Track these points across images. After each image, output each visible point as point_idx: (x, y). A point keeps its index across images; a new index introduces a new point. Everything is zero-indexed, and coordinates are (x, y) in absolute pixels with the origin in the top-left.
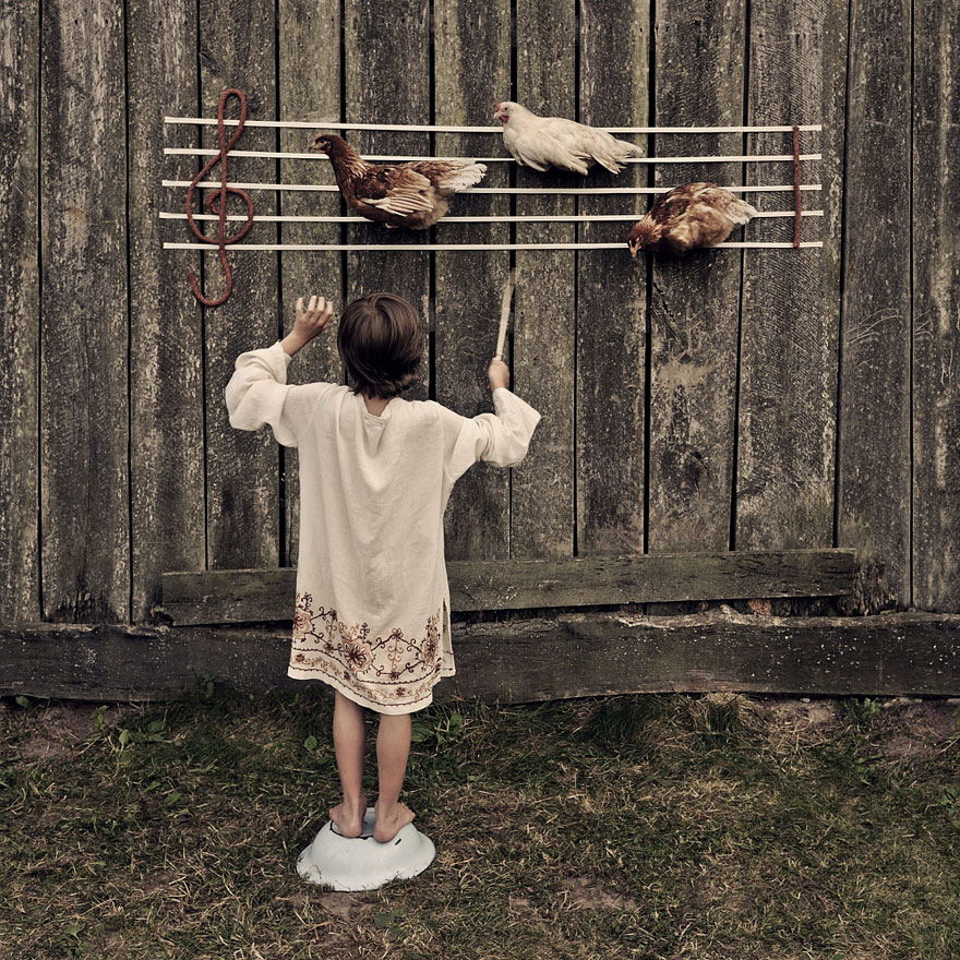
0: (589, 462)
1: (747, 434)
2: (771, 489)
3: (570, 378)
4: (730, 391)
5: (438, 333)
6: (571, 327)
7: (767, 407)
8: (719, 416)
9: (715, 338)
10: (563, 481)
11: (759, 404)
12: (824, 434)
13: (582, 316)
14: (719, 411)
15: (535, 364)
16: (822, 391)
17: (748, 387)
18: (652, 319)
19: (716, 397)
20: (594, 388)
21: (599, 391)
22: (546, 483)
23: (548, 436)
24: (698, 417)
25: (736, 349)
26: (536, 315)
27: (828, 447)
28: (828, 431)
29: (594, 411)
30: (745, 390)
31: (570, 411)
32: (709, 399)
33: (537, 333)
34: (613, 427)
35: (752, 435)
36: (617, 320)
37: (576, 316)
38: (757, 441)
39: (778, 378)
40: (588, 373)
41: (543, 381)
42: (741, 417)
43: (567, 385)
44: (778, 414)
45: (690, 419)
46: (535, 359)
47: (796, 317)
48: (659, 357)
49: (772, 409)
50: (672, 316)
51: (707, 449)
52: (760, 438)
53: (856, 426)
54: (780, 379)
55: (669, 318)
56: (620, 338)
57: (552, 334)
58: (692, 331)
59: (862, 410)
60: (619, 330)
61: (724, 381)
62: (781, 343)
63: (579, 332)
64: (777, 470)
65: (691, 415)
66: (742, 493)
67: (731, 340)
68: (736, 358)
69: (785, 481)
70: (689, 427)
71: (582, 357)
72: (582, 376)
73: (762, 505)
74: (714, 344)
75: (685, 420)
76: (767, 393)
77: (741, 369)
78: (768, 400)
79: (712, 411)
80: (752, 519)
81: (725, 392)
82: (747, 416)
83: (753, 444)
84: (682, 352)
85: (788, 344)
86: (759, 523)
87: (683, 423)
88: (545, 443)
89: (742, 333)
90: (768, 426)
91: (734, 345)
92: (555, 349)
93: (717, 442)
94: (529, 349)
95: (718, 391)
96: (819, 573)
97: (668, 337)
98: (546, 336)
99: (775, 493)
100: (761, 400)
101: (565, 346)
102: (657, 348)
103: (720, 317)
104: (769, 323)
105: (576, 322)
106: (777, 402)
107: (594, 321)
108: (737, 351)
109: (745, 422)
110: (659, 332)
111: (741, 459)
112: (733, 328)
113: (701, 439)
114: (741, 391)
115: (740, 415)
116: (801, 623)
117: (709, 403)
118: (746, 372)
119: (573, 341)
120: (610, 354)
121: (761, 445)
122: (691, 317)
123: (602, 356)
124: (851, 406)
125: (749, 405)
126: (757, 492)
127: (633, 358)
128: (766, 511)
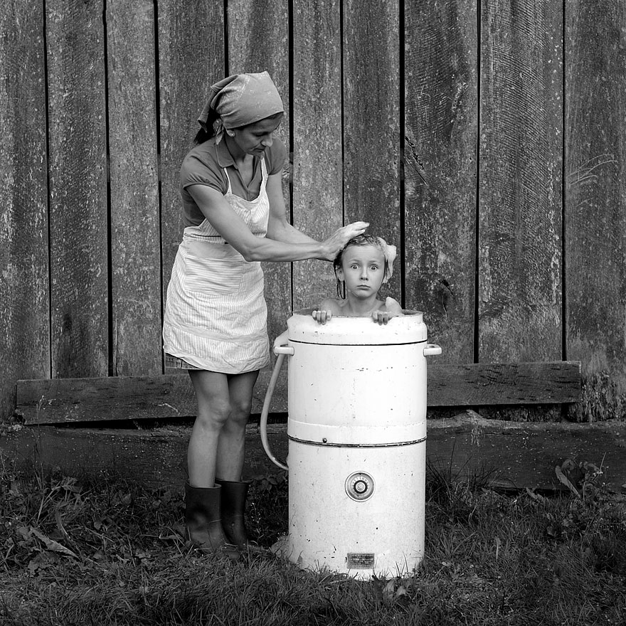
1: (486, 265)
2: (508, 312)
3: (340, 218)
4: (471, 227)
6: (340, 175)
7: (503, 241)
8: (462, 249)
9: (457, 183)
11: (497, 238)
12: (552, 264)
13: (348, 166)
14: (462, 245)
15: (310, 207)
16: (549, 227)
17: (486, 224)
18: (405, 168)
19: (460, 233)
24: (445, 250)
25: (475, 190)
26: (311, 166)
27: (556, 275)
28: (555, 261)
30: (483, 226)
32: (453, 235)
33: (311, 182)
35: (491, 265)
36: (377, 170)
37: (343, 166)
38: (495, 270)
39: (511, 216)
40: (353, 214)
41: (317, 220)
42: (481, 250)
43: (336, 224)
44: (512, 247)
45: (438, 252)
46: (310, 203)
47: (525, 164)
48: (411, 199)
49: (507, 243)
50: (421, 165)
51: (453, 277)
52: (498, 267)
53: (579, 257)
54: (513, 217)
55: (419, 166)
56: (380, 184)
57: (324, 181)
58: (438, 177)
59: (584, 242)
60: (378, 177)
61: (465, 219)
62: (513, 185)
63: (345, 180)
64: (512, 295)
65: (439, 248)
66: (483, 315)
67: (471, 184)
68: (475, 199)
69: (520, 305)
70: (437, 259)
71: (349, 201)
72: (349, 216)
73: (501, 326)
74: (457, 187)
75: (434, 253)
76: (503, 229)
77: (480, 209)
78: (503, 235)
79: (456, 244)
80: (492, 338)
81: (467, 228)
82: (486, 249)
83: (492, 273)
84: (430, 195)
85: (519, 186)
86: (499, 341)
87: (432, 256)
88: (319, 273)
89: (480, 178)
90: (504, 258)
91: (473, 189)
92: (326, 195)
93: (461, 271)
94: (305, 195)
95: (461, 228)
96: (550, 383)
97: (418, 183)
98: (319, 184)
99: (512, 315)
100: (497, 235)
101: (334, 191)
102: (409, 192)
103: (461, 165)
104: (502, 169)
105: (343, 171)
106: (511, 236)
107: (357, 170)
108: (476, 193)
109: (484, 254)
110: (411, 178)
111: (481, 285)
112: (472, 174)
113: (448, 268)
114: (480, 227)
115: (480, 248)
116: (536, 427)
117: (454, 238)
118: (484, 211)
119: (341, 188)
120: (371, 198)
121: (499, 274)
122: (437, 165)
123: (365, 199)
124: (574, 239)
125: (487, 239)
126: (496, 314)
127: (390, 200)
128: (505, 331)
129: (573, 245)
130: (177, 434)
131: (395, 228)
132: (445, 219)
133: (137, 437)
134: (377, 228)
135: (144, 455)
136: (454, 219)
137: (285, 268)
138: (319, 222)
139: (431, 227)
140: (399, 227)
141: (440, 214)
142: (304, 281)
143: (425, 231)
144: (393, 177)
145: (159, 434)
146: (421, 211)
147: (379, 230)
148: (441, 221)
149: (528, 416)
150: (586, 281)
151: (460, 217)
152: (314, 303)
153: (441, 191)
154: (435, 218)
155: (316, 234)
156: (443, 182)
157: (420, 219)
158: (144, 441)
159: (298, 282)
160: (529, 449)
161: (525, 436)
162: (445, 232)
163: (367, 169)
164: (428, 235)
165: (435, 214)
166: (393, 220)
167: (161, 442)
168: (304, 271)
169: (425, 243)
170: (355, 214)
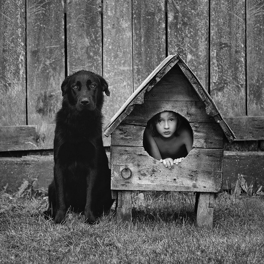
0: (139, 75)
1: (215, 61)
2: (227, 88)
3: (130, 34)
4: (206, 39)
5: (68, 13)
6: (130, 9)
7: (224, 47)
8: (201, 52)
9: (198, 13)
10: (128, 85)
11: (221, 46)
13: (135, 4)
14: (201, 49)
15: (113, 28)
17: (214, 37)
18: (168, 5)
19: (199, 42)
20: (141, 39)
21: (144, 40)
22: (120, 86)
23: (120, 62)
24: (191, 52)
25: (208, 18)
26: (113, 4)
29: (141, 50)
30: (213, 39)
31: (130, 50)
32: (196, 44)
33: (114, 13)
34: (151, 58)
35: (217, 61)
36: (152, 6)
37: (132, 4)
38: (220, 64)
39: (229, 33)
40: (138, 32)
41: (117, 35)
42: (212, 52)
43: (128, 37)
44: (230, 50)
45: (187, 53)
46: (113, 25)
47: (237, 3)
48: (172, 23)
49: (226, 48)
50: (177, 3)
51: (196, 68)
52: (221, 62)
53: (254, 57)
54: (230, 33)
55: (176, 4)
56: (153, 14)
57: (121, 13)
58: (187, 10)
59: (257, 49)
60: (152, 10)
61: (203, 34)
62: (230, 15)
63: (133, 12)
64: (230, 79)
65: (187, 51)
66: (213, 90)
67: (206, 14)
68: (208, 23)
69: (234, 84)
70: (187, 57)
71: (135, 24)
72: (135, 33)
73: (223, 96)
74: (198, 16)
75: (185, 54)
76: (224, 40)
77: (211, 28)
78: (224, 44)
79: (197, 49)
80: (218, 103)
81: (204, 40)
82: (214, 52)
83: (218, 66)
84: (182, 20)
85: (234, 16)
86: (222, 105)
87: (184, 56)
88: (119, 66)
89: (211, 11)
90: (225, 57)
91: (207, 17)
92: (123, 20)
93: (200, 64)
94: (110, 20)
95: (200, 40)
96: (251, 128)
97: (175, 13)
98: (118, 14)
99: (230, 90)
100: (221, 44)
101: (127, 18)
102: (170, 18)
103: (200, 3)
104: (224, 6)
105: (132, 7)
106: (229, 44)
107: (140, 6)
108: (208, 20)
109: (213, 55)
110: (171, 11)
111: (212, 73)
112: (206, 8)
113: (193, 63)
114: (211, 39)
115: (211, 51)
116: (244, 154)
117: (196, 46)
118: (213, 30)
119: (131, 16)
120: (149, 22)
121: (222, 66)
122: (186, 3)
123: (145, 23)
124: (251, 46)
125: (215, 46)
126: (220, 89)
127: (159, 24)
128: (226, 99)
129: (251, 50)
130: (36, 159)
131: (163, 40)
132: (191, 34)
133: (13, 161)
134: (152, 40)
135: (17, 172)
136: (196, 34)
137: (99, 63)
138: (119, 36)
139: (183, 39)
140: (165, 39)
141: (188, 31)
142: (110, 71)
143: (180, 41)
144: (161, 10)
145: (25, 159)
146: (177, 30)
147: (153, 41)
148: (189, 35)
149: (239, 148)
150: (259, 71)
151: (200, 33)
152: (115, 83)
153: (189, 18)
154: (185, 33)
155: (117, 43)
156: (190, 13)
157: (177, 35)
158: (17, 164)
159: (107, 71)
160: (240, 166)
161: (237, 159)
162: (191, 42)
163: (146, 5)
164: (182, 44)
165: (185, 32)
166: (161, 35)
167: (27, 164)
168: (110, 65)
169: (180, 48)
170: (139, 32)
